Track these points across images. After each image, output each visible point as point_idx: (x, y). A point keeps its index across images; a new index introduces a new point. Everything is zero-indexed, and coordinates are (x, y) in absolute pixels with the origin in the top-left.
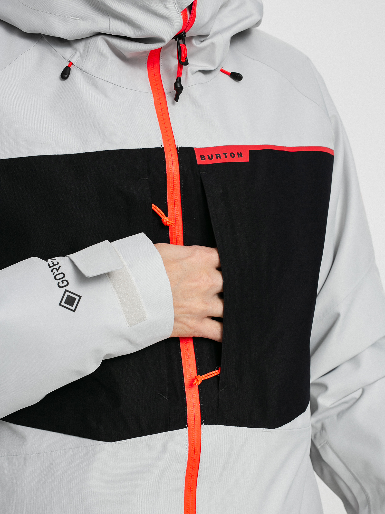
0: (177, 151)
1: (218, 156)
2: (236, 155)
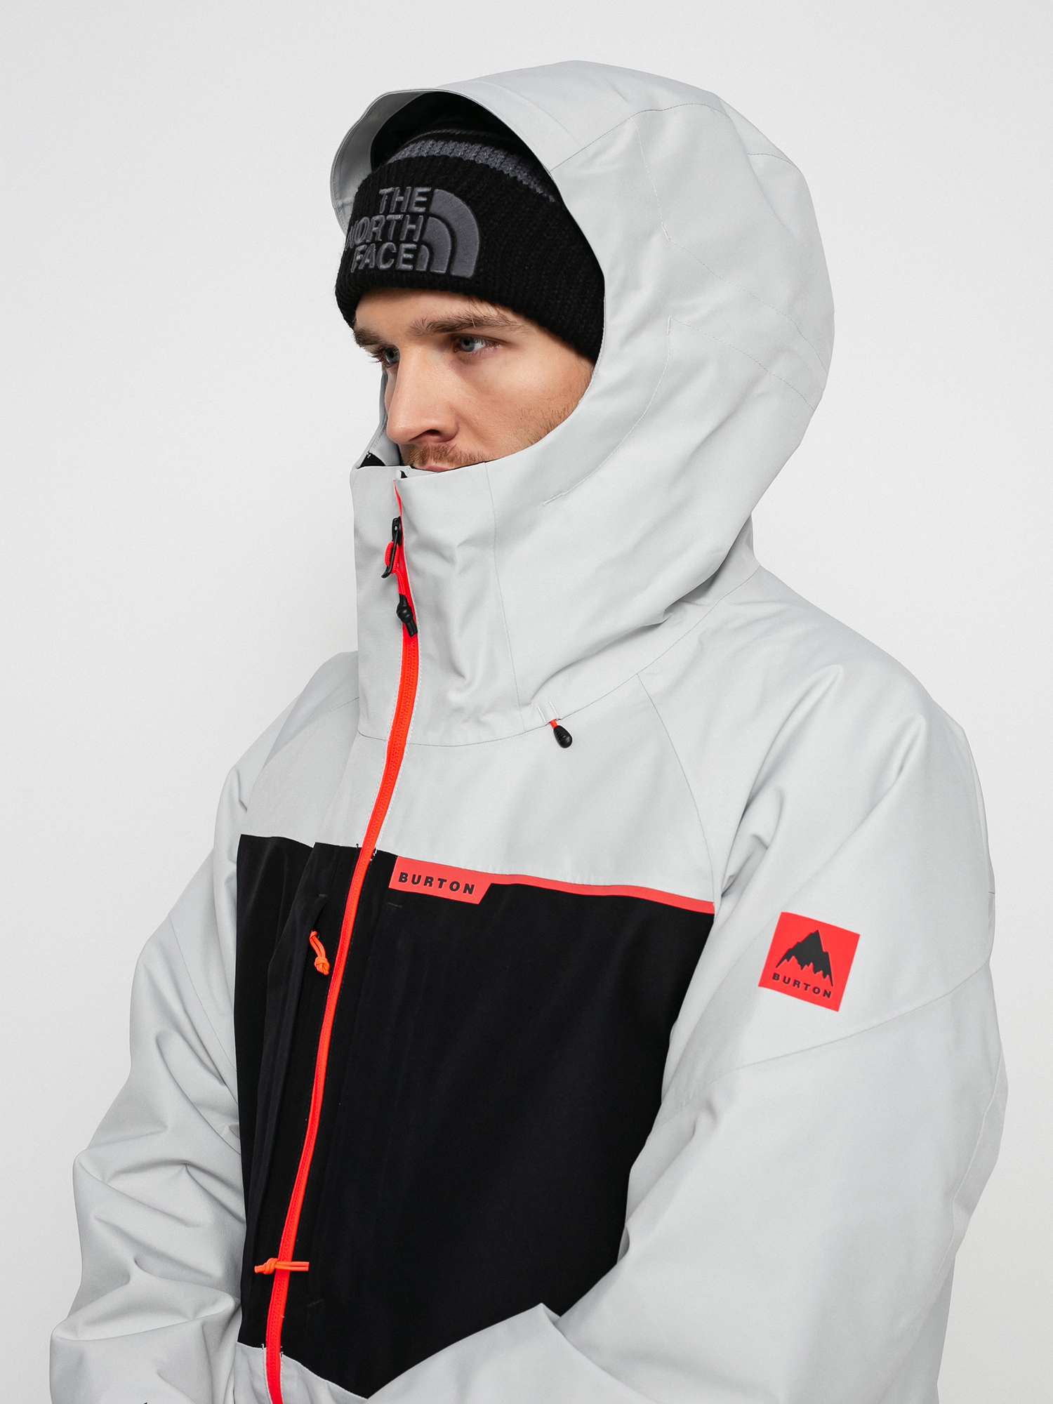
1: (428, 880)
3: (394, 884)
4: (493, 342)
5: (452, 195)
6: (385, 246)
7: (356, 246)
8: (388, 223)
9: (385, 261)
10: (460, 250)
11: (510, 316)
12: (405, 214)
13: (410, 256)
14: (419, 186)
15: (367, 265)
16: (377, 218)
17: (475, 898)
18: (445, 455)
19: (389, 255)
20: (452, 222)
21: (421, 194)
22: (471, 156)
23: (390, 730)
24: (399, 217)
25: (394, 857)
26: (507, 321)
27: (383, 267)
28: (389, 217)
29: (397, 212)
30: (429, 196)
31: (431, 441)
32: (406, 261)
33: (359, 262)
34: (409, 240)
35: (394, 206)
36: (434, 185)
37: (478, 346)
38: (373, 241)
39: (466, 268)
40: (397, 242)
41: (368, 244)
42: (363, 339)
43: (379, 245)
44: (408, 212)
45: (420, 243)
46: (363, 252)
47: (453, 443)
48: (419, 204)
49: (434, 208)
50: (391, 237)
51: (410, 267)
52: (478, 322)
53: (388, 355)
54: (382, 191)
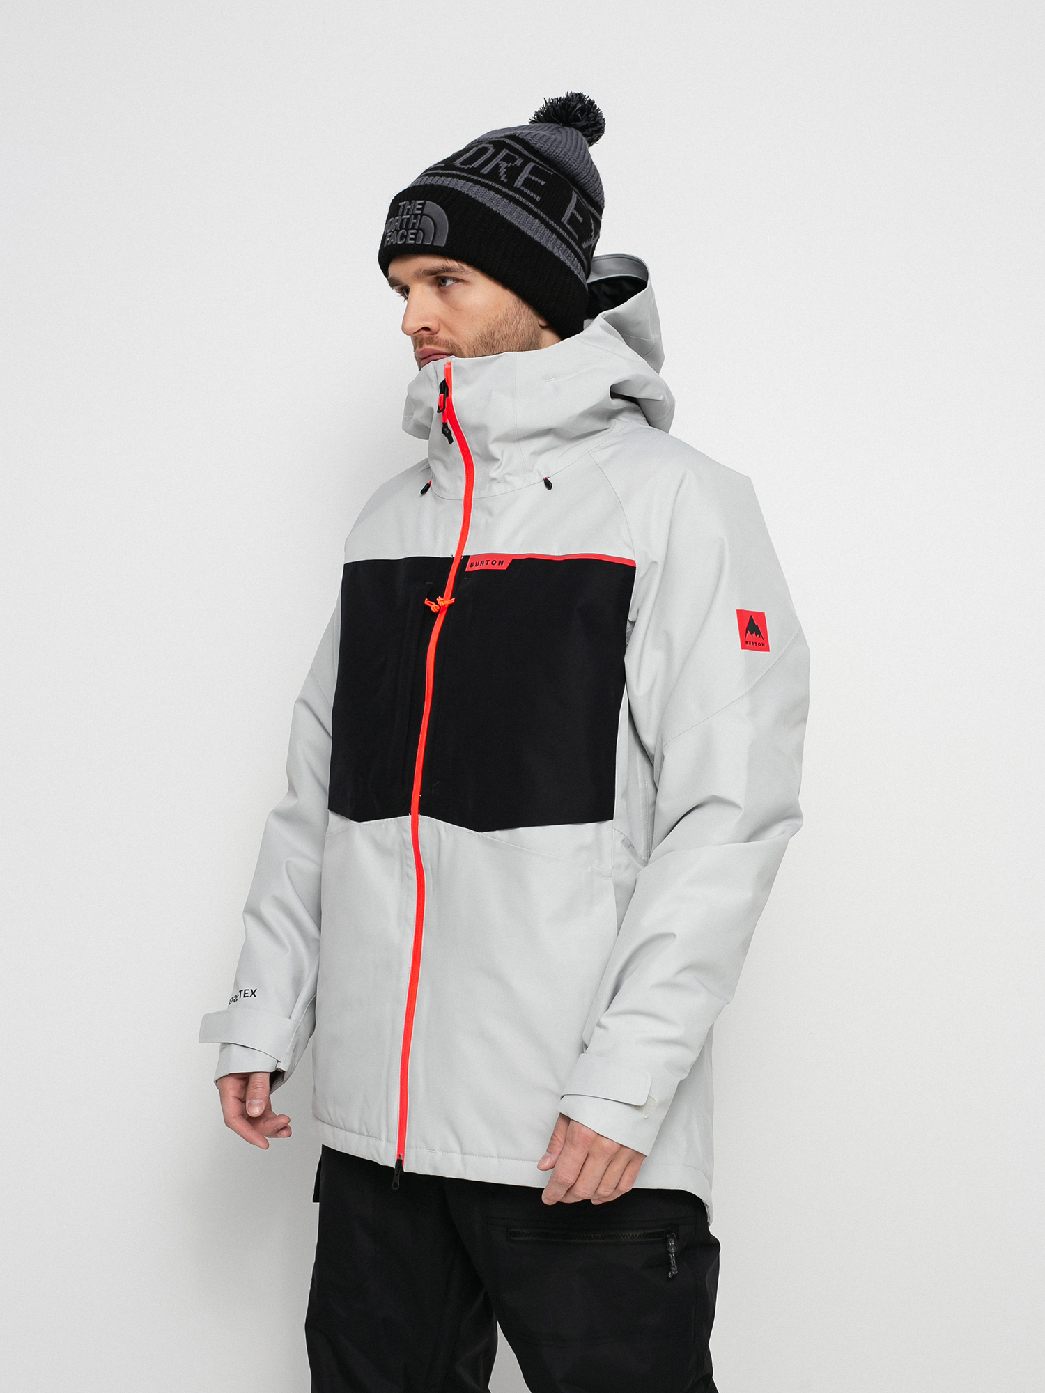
0: (461, 560)
1: (482, 563)
2: (497, 563)
3: (468, 568)
4: (458, 280)
5: (435, 204)
6: (401, 232)
7: (387, 233)
8: (403, 220)
9: (401, 240)
10: (438, 232)
11: (465, 267)
12: (411, 215)
13: (413, 236)
14: (418, 200)
15: (392, 243)
16: (398, 218)
17: (504, 567)
18: (433, 341)
19: (403, 236)
20: (434, 218)
21: (419, 204)
22: (446, 184)
23: (464, 494)
24: (408, 216)
25: (469, 557)
26: (463, 269)
27: (400, 243)
28: (404, 217)
29: (407, 214)
30: (423, 205)
31: (425, 333)
32: (411, 239)
33: (388, 241)
34: (413, 228)
35: (405, 212)
36: (426, 200)
37: (449, 283)
38: (395, 230)
39: (442, 242)
40: (407, 229)
41: (393, 232)
42: (393, 283)
43: (398, 231)
44: (412, 214)
45: (419, 229)
46: (390, 236)
47: (437, 335)
48: (418, 209)
49: (425, 211)
50: (404, 227)
51: (413, 242)
52: (448, 270)
53: (405, 291)
54: (400, 204)
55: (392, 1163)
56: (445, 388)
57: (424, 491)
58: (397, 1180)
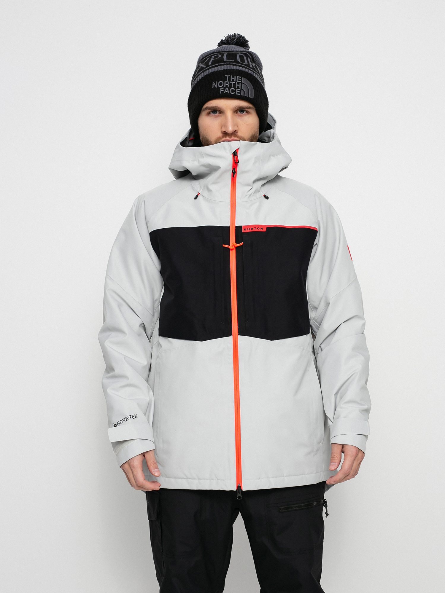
0: (235, 228)
1: (252, 229)
2: (260, 229)
3: (243, 231)
5: (246, 79)
8: (231, 84)
10: (250, 92)
16: (226, 82)
17: (264, 230)
19: (233, 91)
20: (247, 86)
21: (239, 78)
24: (234, 83)
25: (242, 226)
33: (223, 91)
34: (238, 88)
35: (231, 80)
37: (244, 113)
38: (226, 87)
39: (252, 97)
40: (235, 88)
43: (229, 88)
45: (241, 89)
47: (237, 133)
49: (243, 82)
50: (232, 87)
51: (240, 94)
54: (226, 76)
55: (234, 489)
56: (235, 154)
57: (196, 198)
58: (239, 495)
